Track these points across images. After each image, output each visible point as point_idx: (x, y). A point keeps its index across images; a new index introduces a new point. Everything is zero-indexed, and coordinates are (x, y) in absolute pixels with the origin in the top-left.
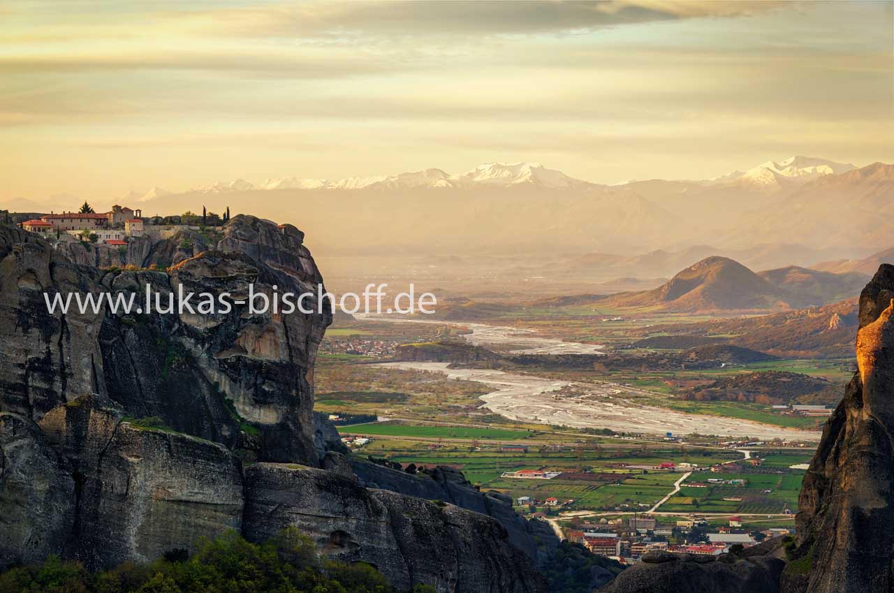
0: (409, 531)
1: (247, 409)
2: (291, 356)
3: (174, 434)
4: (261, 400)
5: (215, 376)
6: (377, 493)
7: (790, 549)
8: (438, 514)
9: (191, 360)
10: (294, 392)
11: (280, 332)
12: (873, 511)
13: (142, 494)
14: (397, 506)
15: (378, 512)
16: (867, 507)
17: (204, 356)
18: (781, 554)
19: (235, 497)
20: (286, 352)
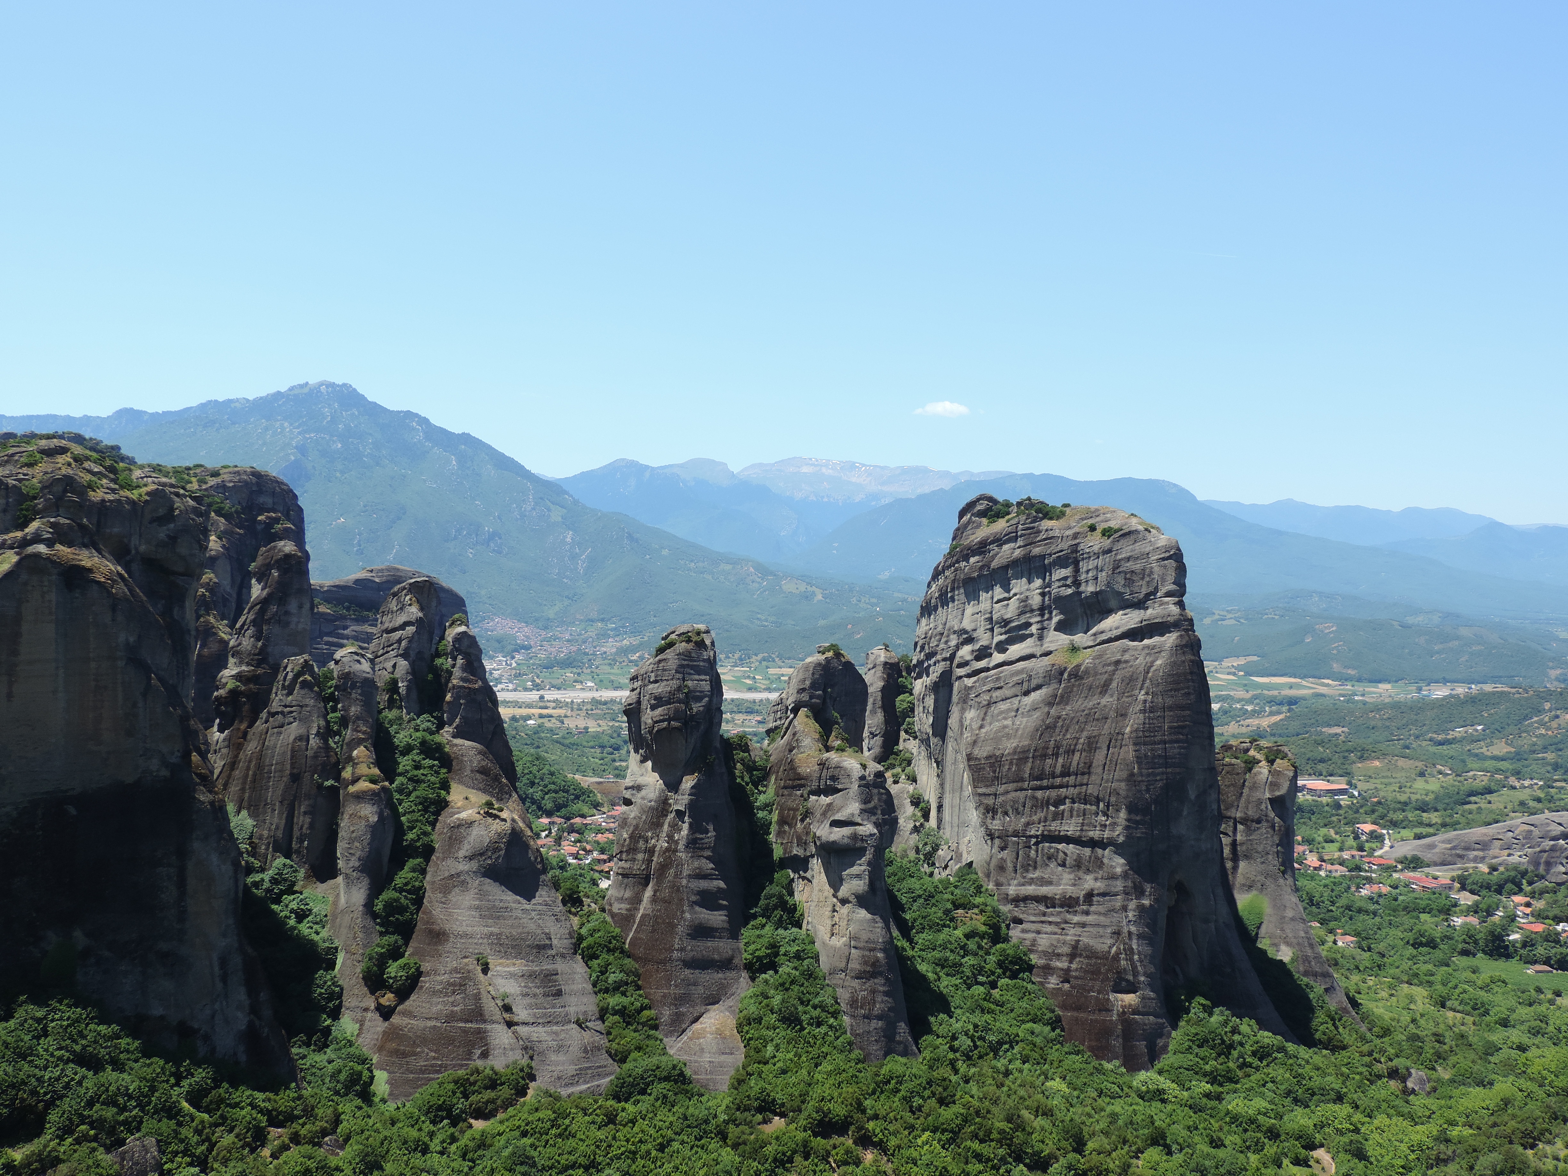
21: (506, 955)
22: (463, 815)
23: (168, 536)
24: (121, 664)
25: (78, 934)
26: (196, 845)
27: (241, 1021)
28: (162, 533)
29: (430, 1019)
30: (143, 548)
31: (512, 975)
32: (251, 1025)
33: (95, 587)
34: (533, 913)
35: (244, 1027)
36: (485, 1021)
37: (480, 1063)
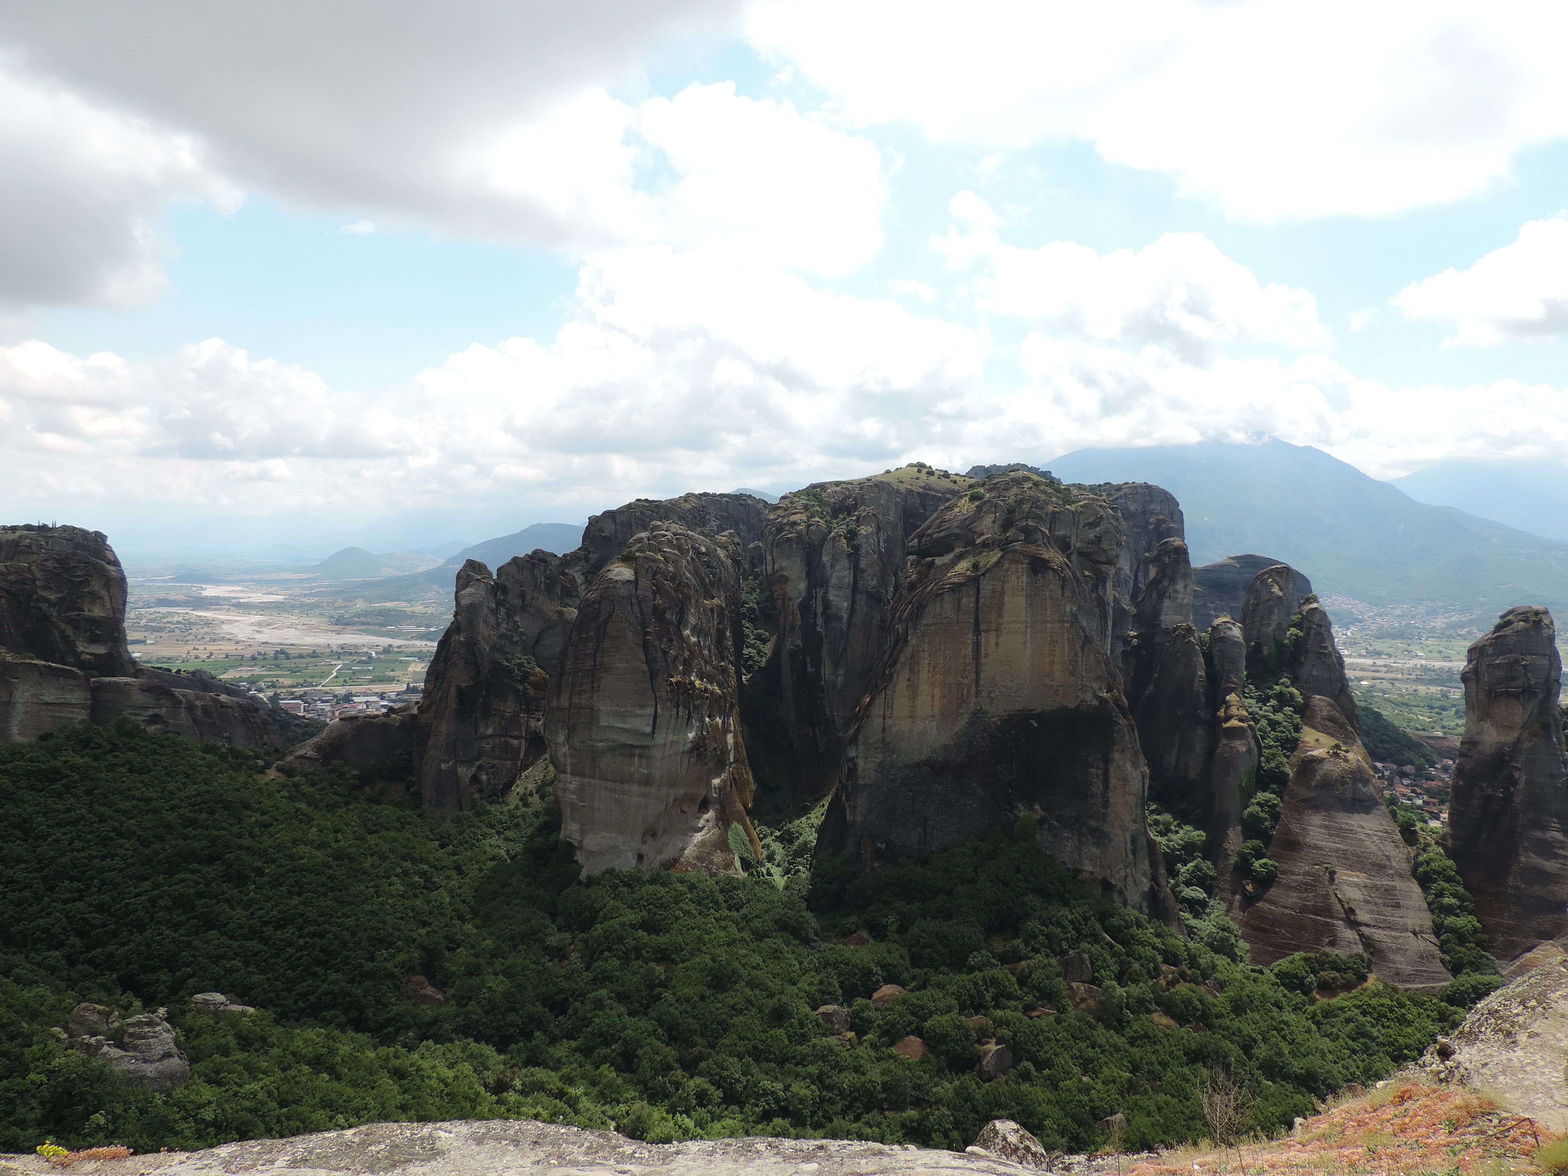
0: (199, 712)
1: (85, 645)
2: (114, 613)
3: (43, 663)
4: (94, 640)
5: (63, 626)
6: (177, 692)
7: (419, 708)
8: (216, 701)
9: (46, 618)
10: (116, 634)
11: (107, 599)
12: (466, 687)
13: (21, 700)
14: (192, 698)
15: (180, 702)
16: (463, 685)
17: (55, 614)
18: (415, 711)
19: (86, 699)
20: (111, 611)
21: (1351, 867)
22: (1315, 753)
23: (1096, 536)
24: (1067, 625)
25: (1037, 807)
26: (1116, 756)
27: (1146, 885)
28: (1092, 535)
29: (1287, 908)
30: (1078, 545)
31: (1357, 885)
32: (1152, 888)
33: (1051, 573)
34: (1375, 838)
35: (1147, 889)
36: (1332, 917)
37: (1328, 949)
